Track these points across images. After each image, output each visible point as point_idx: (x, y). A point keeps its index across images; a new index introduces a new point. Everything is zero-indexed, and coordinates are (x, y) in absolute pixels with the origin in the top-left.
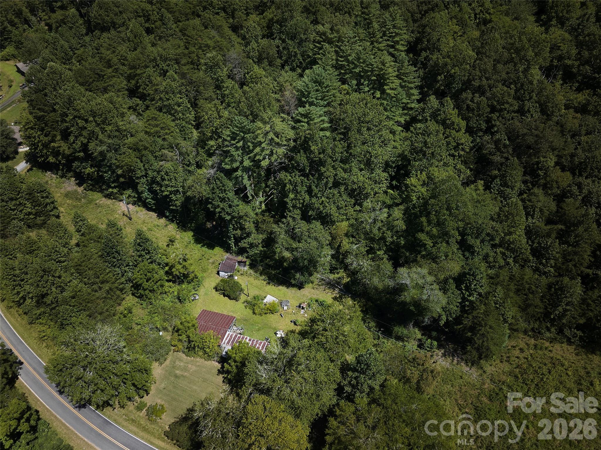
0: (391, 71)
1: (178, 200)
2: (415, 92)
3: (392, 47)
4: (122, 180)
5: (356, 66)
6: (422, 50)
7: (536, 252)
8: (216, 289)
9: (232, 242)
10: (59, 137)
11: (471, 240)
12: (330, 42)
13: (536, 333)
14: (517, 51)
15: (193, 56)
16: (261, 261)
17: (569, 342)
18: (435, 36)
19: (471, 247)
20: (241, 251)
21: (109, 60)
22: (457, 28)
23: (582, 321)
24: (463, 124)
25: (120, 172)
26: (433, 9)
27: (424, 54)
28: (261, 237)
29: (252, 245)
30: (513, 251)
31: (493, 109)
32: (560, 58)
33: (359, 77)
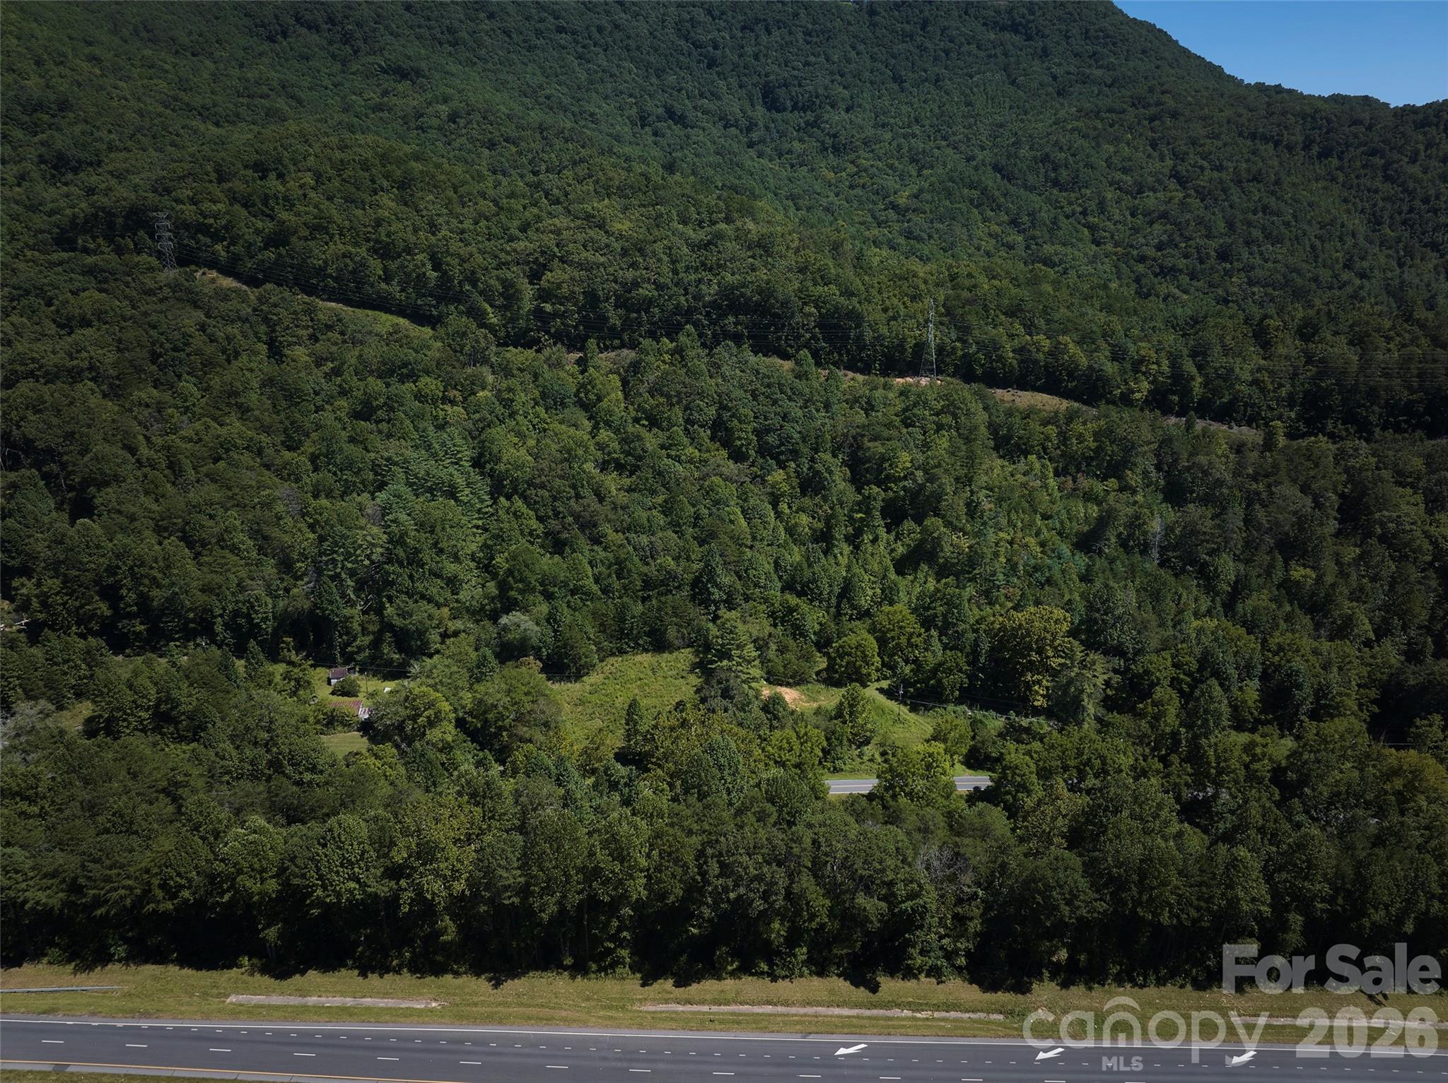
0: (460, 481)
1: (268, 626)
2: (487, 497)
3: (456, 463)
4: (192, 625)
5: (427, 481)
6: (485, 462)
7: (604, 591)
8: (333, 693)
9: (337, 652)
10: (97, 598)
11: (551, 589)
12: (396, 464)
13: (622, 652)
14: (569, 452)
15: (238, 497)
16: (372, 664)
17: (647, 651)
18: (495, 450)
19: (553, 593)
20: (348, 659)
21: (134, 514)
22: (516, 440)
23: (646, 629)
24: (531, 513)
25: (192, 615)
26: (489, 426)
27: (488, 466)
28: (367, 640)
29: (360, 649)
30: (585, 594)
31: (555, 499)
32: (609, 454)
33: (430, 490)
